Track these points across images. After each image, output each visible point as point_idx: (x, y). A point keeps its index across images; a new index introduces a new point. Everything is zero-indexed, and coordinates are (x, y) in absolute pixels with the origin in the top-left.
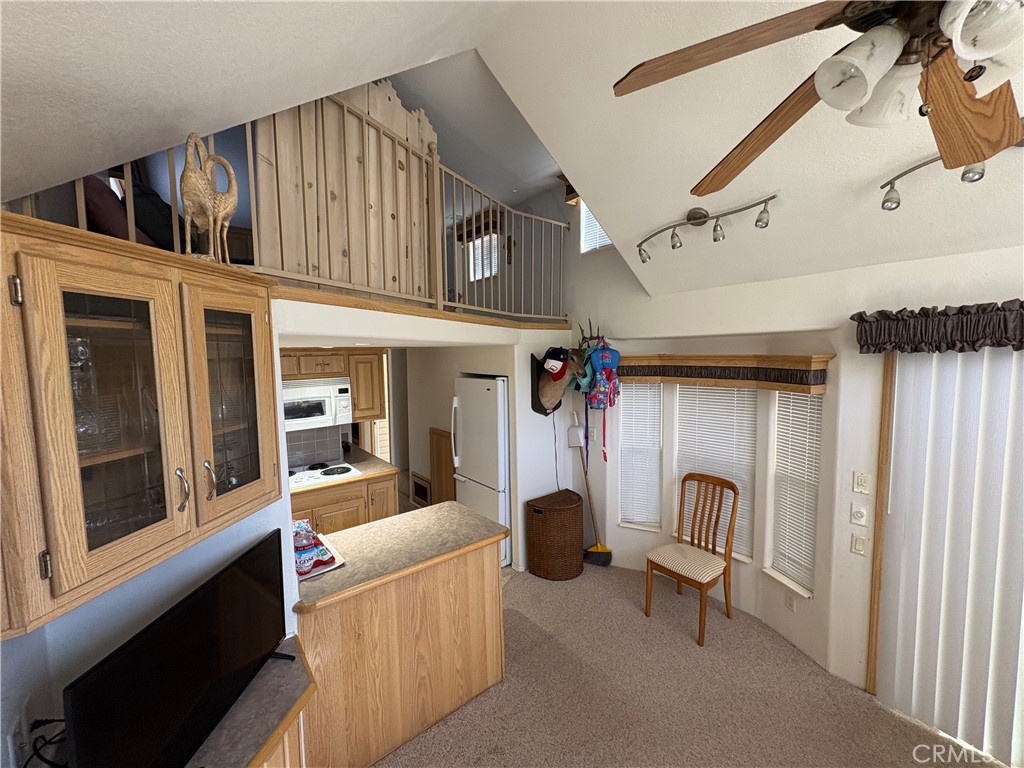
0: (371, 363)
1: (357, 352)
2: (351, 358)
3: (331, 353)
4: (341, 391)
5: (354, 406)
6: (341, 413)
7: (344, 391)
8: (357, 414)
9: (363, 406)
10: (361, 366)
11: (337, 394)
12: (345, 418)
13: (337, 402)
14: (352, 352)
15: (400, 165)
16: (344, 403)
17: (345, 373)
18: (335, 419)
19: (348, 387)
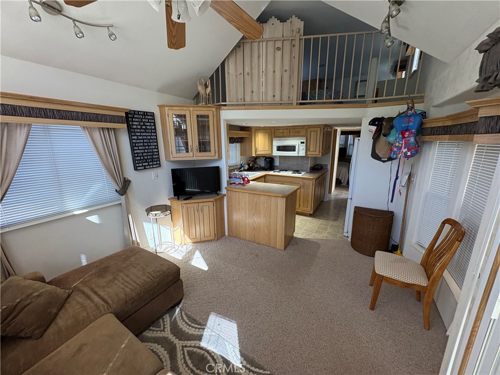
0: (317, 131)
1: (312, 127)
3: (301, 128)
4: (302, 143)
5: (307, 149)
6: (301, 151)
7: (303, 143)
8: (309, 153)
9: (311, 150)
10: (312, 133)
11: (300, 143)
12: (302, 153)
13: (300, 147)
14: (310, 127)
15: (278, 49)
16: (302, 148)
17: (306, 136)
18: (298, 153)
19: (305, 141)
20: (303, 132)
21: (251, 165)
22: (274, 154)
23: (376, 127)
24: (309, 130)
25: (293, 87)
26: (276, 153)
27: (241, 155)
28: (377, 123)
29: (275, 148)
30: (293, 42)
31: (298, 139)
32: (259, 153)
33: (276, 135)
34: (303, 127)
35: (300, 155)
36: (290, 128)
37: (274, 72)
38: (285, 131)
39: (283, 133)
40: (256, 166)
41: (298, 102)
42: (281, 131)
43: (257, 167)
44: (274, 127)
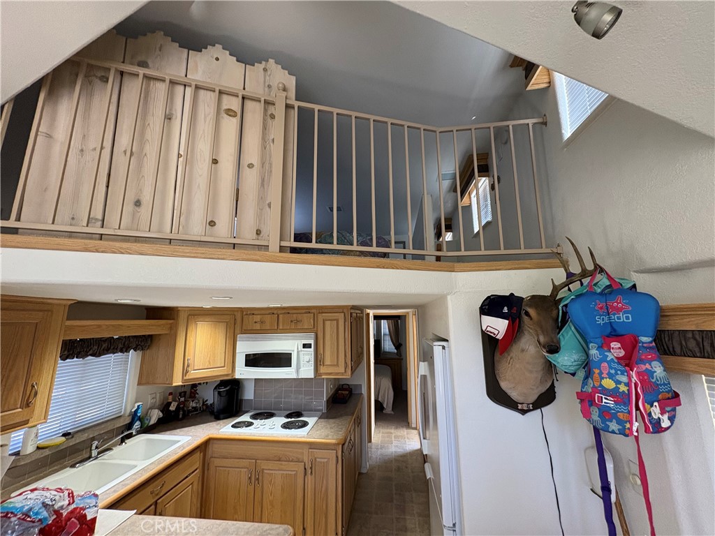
0: (337, 320)
1: (326, 311)
2: (320, 316)
3: (304, 311)
4: (305, 346)
5: (318, 362)
6: (303, 367)
7: (308, 346)
8: (322, 370)
9: (328, 362)
10: (328, 323)
11: (301, 347)
12: (307, 372)
13: (301, 356)
14: (322, 310)
15: (230, 112)
16: (307, 358)
17: (314, 330)
18: (297, 371)
19: (312, 342)
20: (307, 321)
21: (172, 408)
22: (237, 376)
23: (506, 322)
24: (321, 317)
25: (270, 207)
26: (243, 372)
27: (139, 384)
28: (506, 310)
29: (240, 360)
30: (271, 110)
31: (295, 338)
32: (194, 374)
33: (244, 328)
34: (308, 310)
35: (302, 376)
36: (279, 312)
37: (215, 162)
38: (268, 318)
39: (262, 322)
40: (193, 404)
41: (284, 244)
42: (258, 318)
43: (195, 409)
44: (241, 310)
